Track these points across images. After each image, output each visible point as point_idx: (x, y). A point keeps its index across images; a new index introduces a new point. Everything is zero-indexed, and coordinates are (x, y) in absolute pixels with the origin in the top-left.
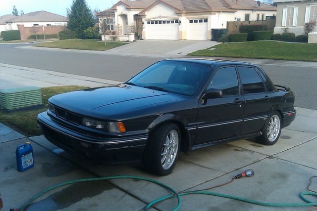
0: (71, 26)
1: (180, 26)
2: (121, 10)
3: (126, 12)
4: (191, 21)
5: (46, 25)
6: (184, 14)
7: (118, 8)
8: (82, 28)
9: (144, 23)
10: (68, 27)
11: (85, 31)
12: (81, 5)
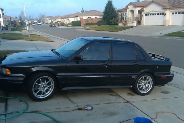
0: (104, 18)
1: (165, 17)
2: (131, 8)
3: (133, 9)
4: (173, 14)
5: (94, 18)
6: (168, 9)
7: (129, 7)
8: (110, 19)
9: (143, 15)
10: (102, 19)
11: (111, 21)
12: (110, 6)
